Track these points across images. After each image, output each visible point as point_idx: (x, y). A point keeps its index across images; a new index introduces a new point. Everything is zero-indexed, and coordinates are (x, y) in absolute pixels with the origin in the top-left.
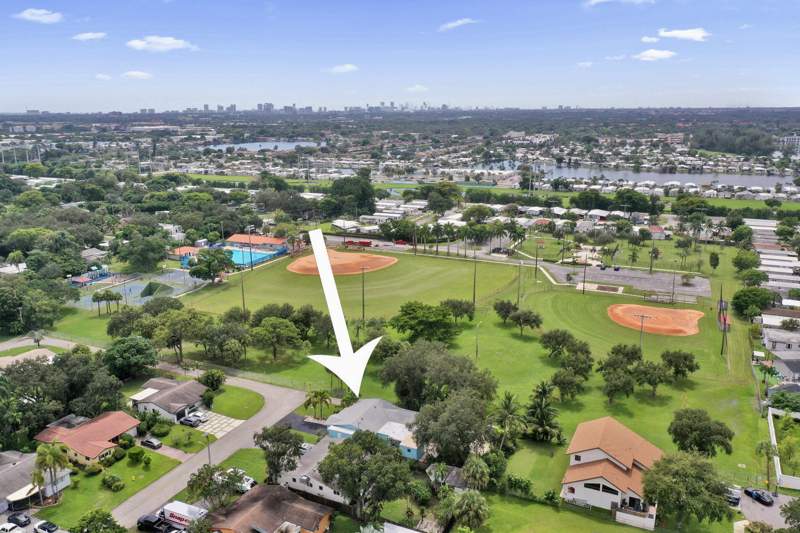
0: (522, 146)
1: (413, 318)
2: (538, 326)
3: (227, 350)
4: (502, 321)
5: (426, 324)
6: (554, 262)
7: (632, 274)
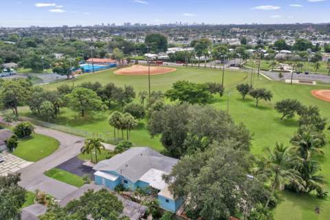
0: (239, 33)
1: (181, 90)
2: (269, 99)
3: (42, 109)
4: (241, 97)
5: (190, 94)
6: (267, 70)
7: (316, 75)
